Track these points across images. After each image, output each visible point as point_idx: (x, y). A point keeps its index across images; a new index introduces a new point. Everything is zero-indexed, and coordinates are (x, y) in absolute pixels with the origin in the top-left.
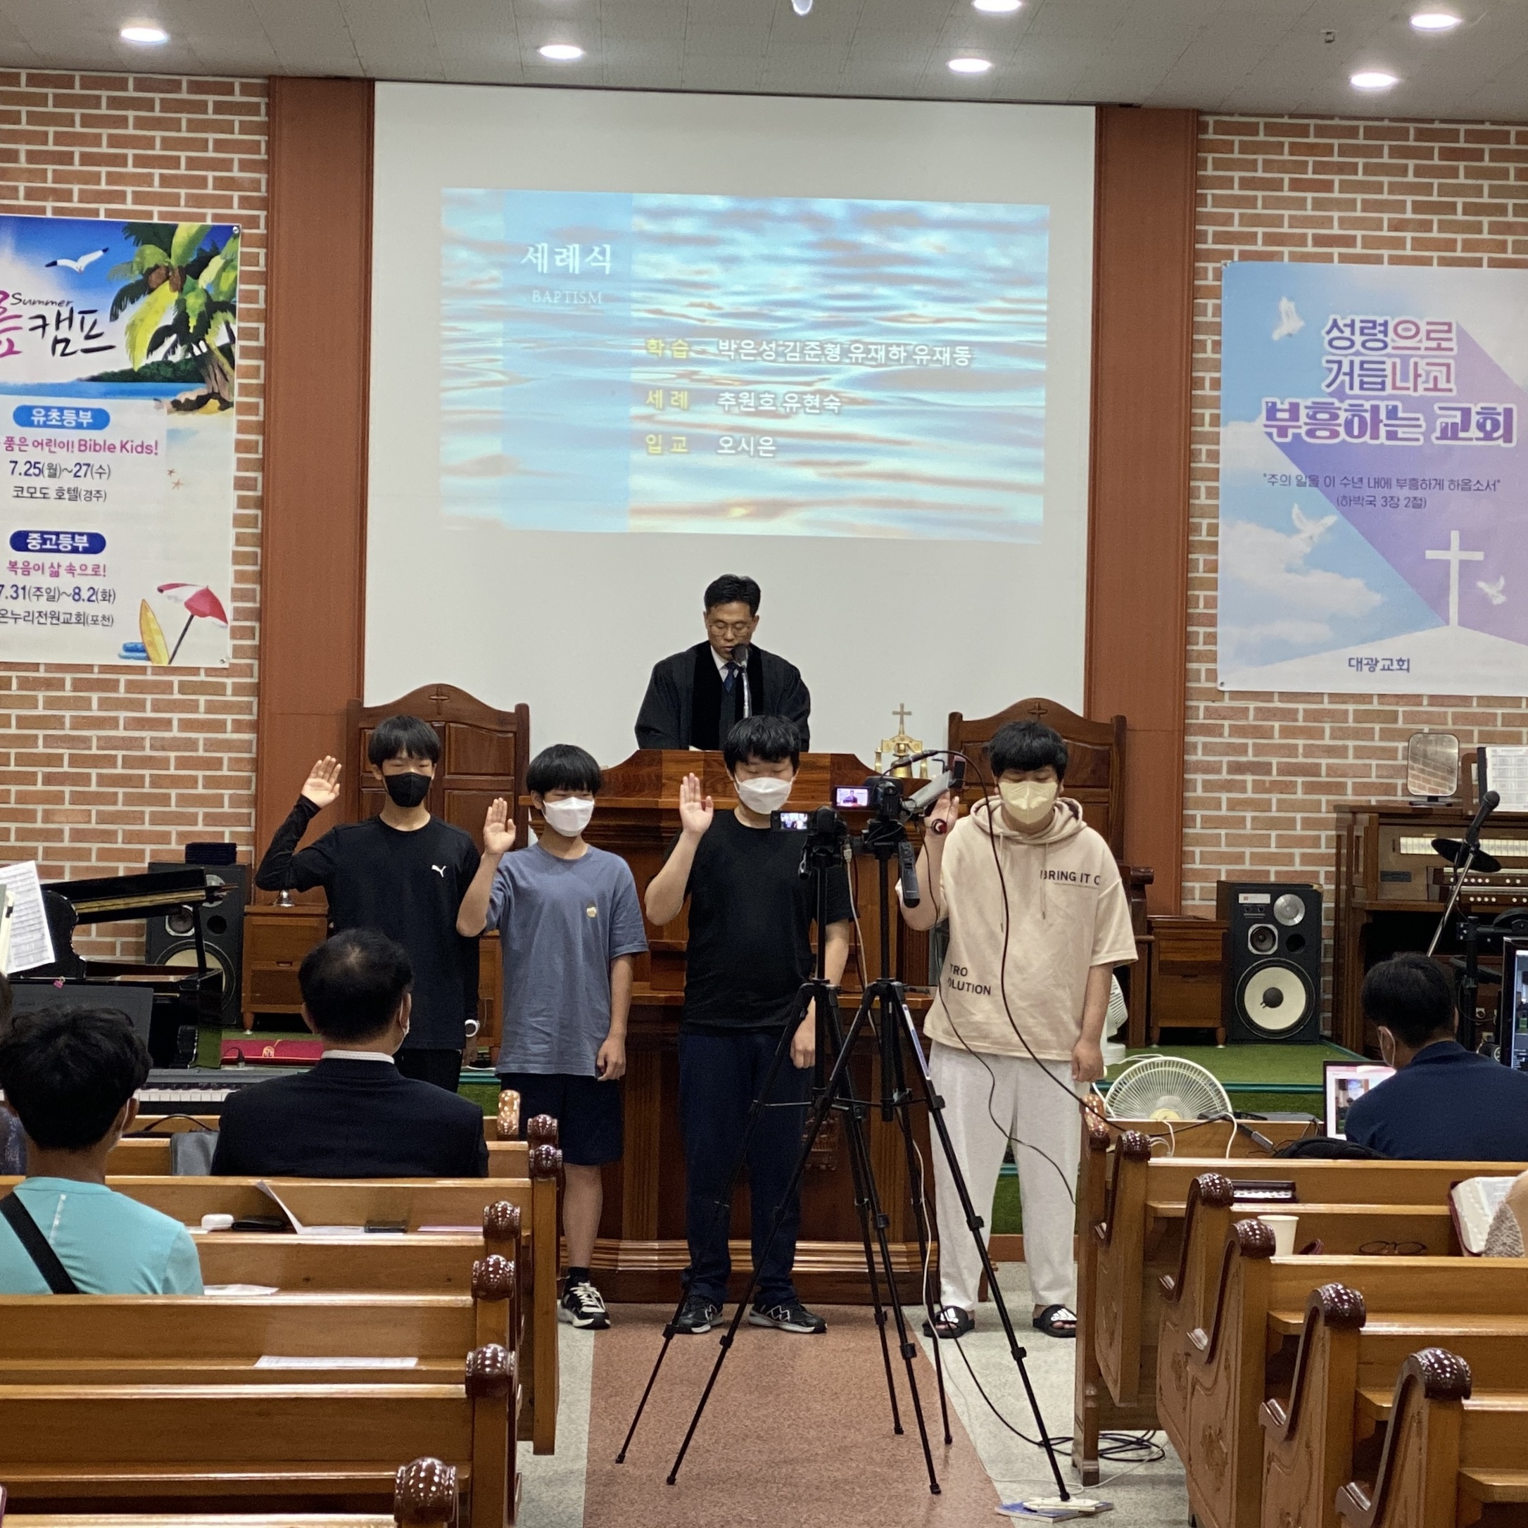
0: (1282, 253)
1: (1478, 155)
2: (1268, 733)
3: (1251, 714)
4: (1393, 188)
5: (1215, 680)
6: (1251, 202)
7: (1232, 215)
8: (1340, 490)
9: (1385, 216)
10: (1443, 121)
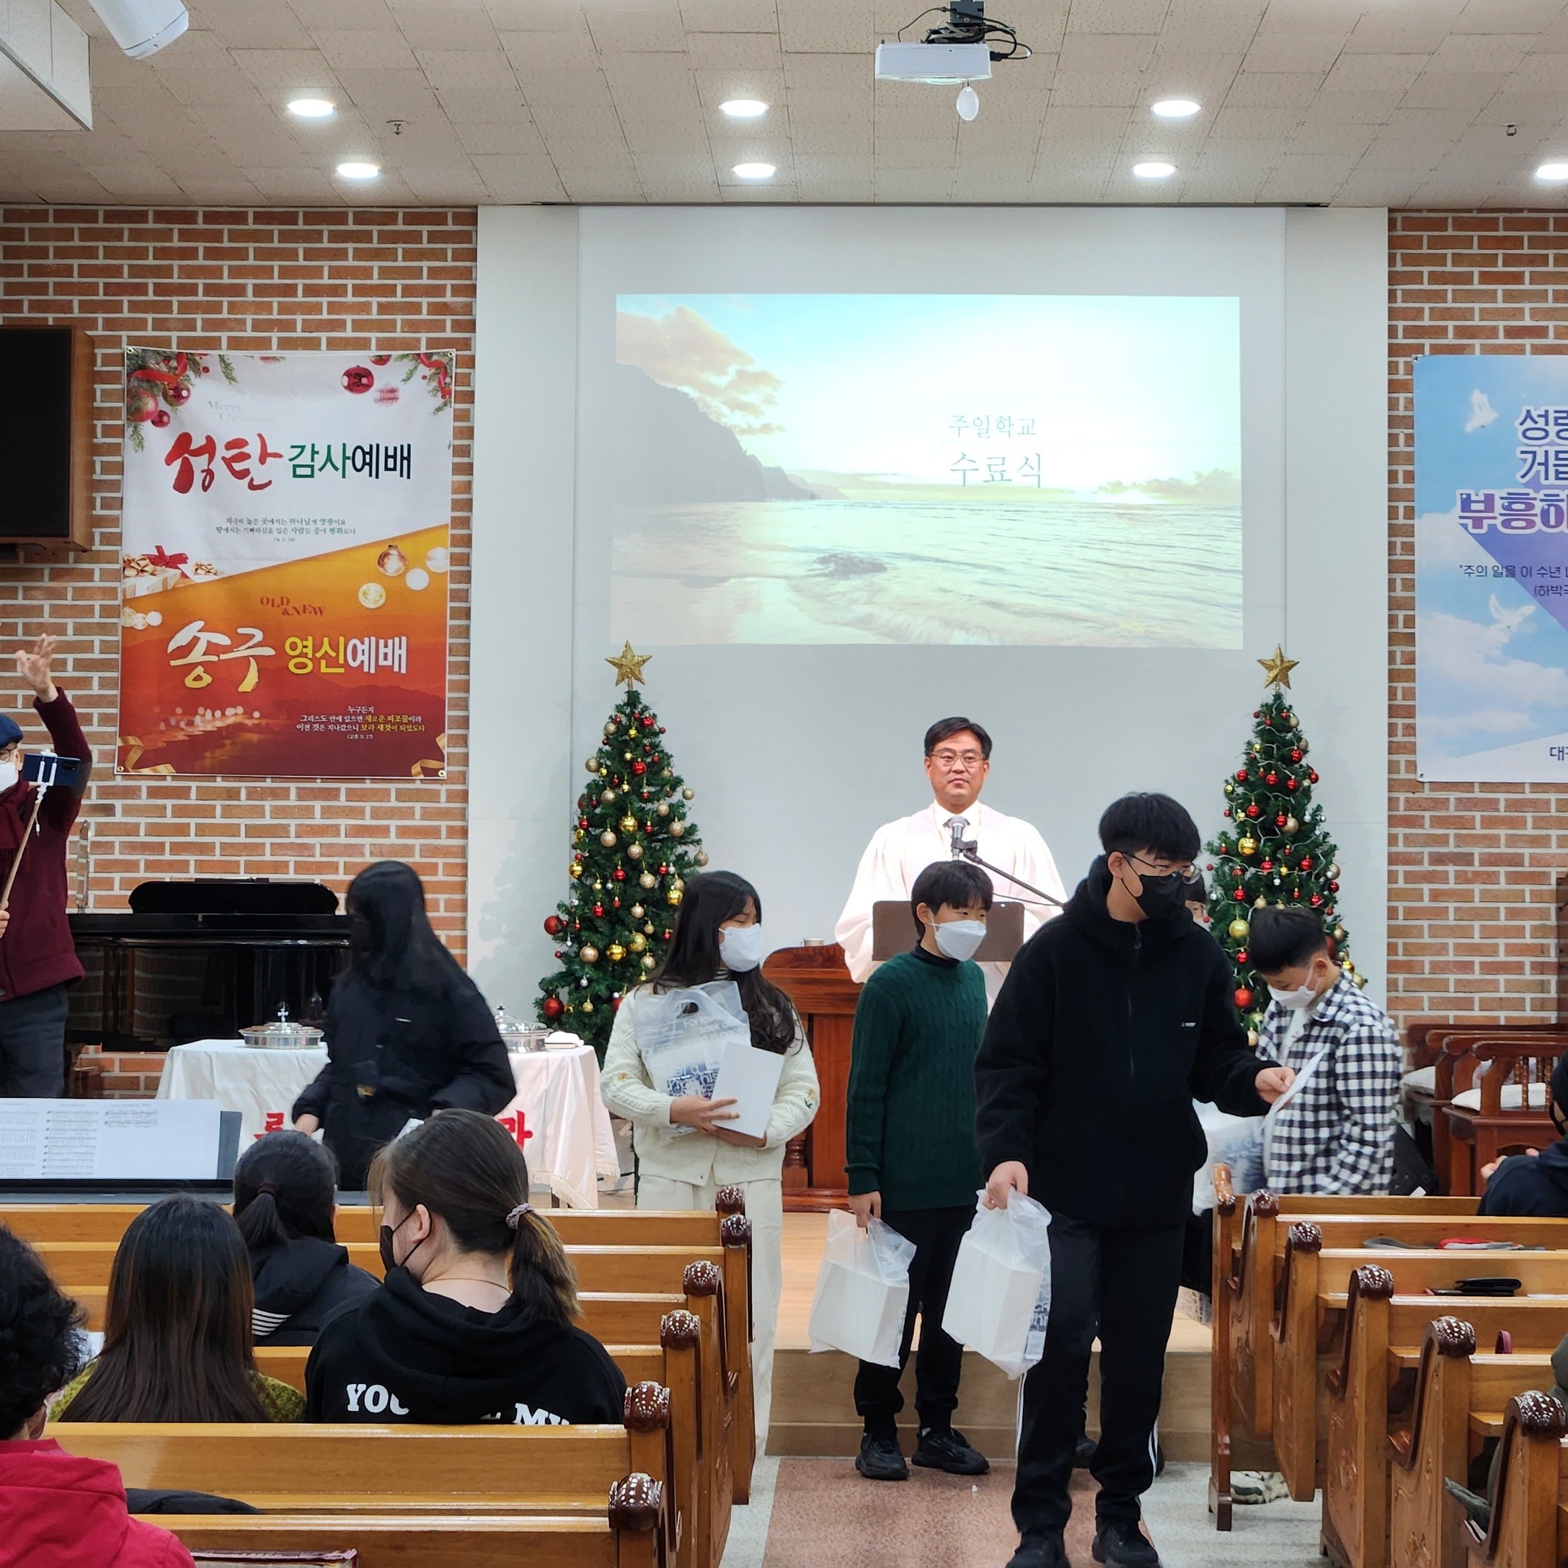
0: (1473, 346)
2: (1469, 824)
3: (1452, 805)
5: (1415, 771)
6: (1441, 296)
7: (1422, 310)
8: (1537, 580)
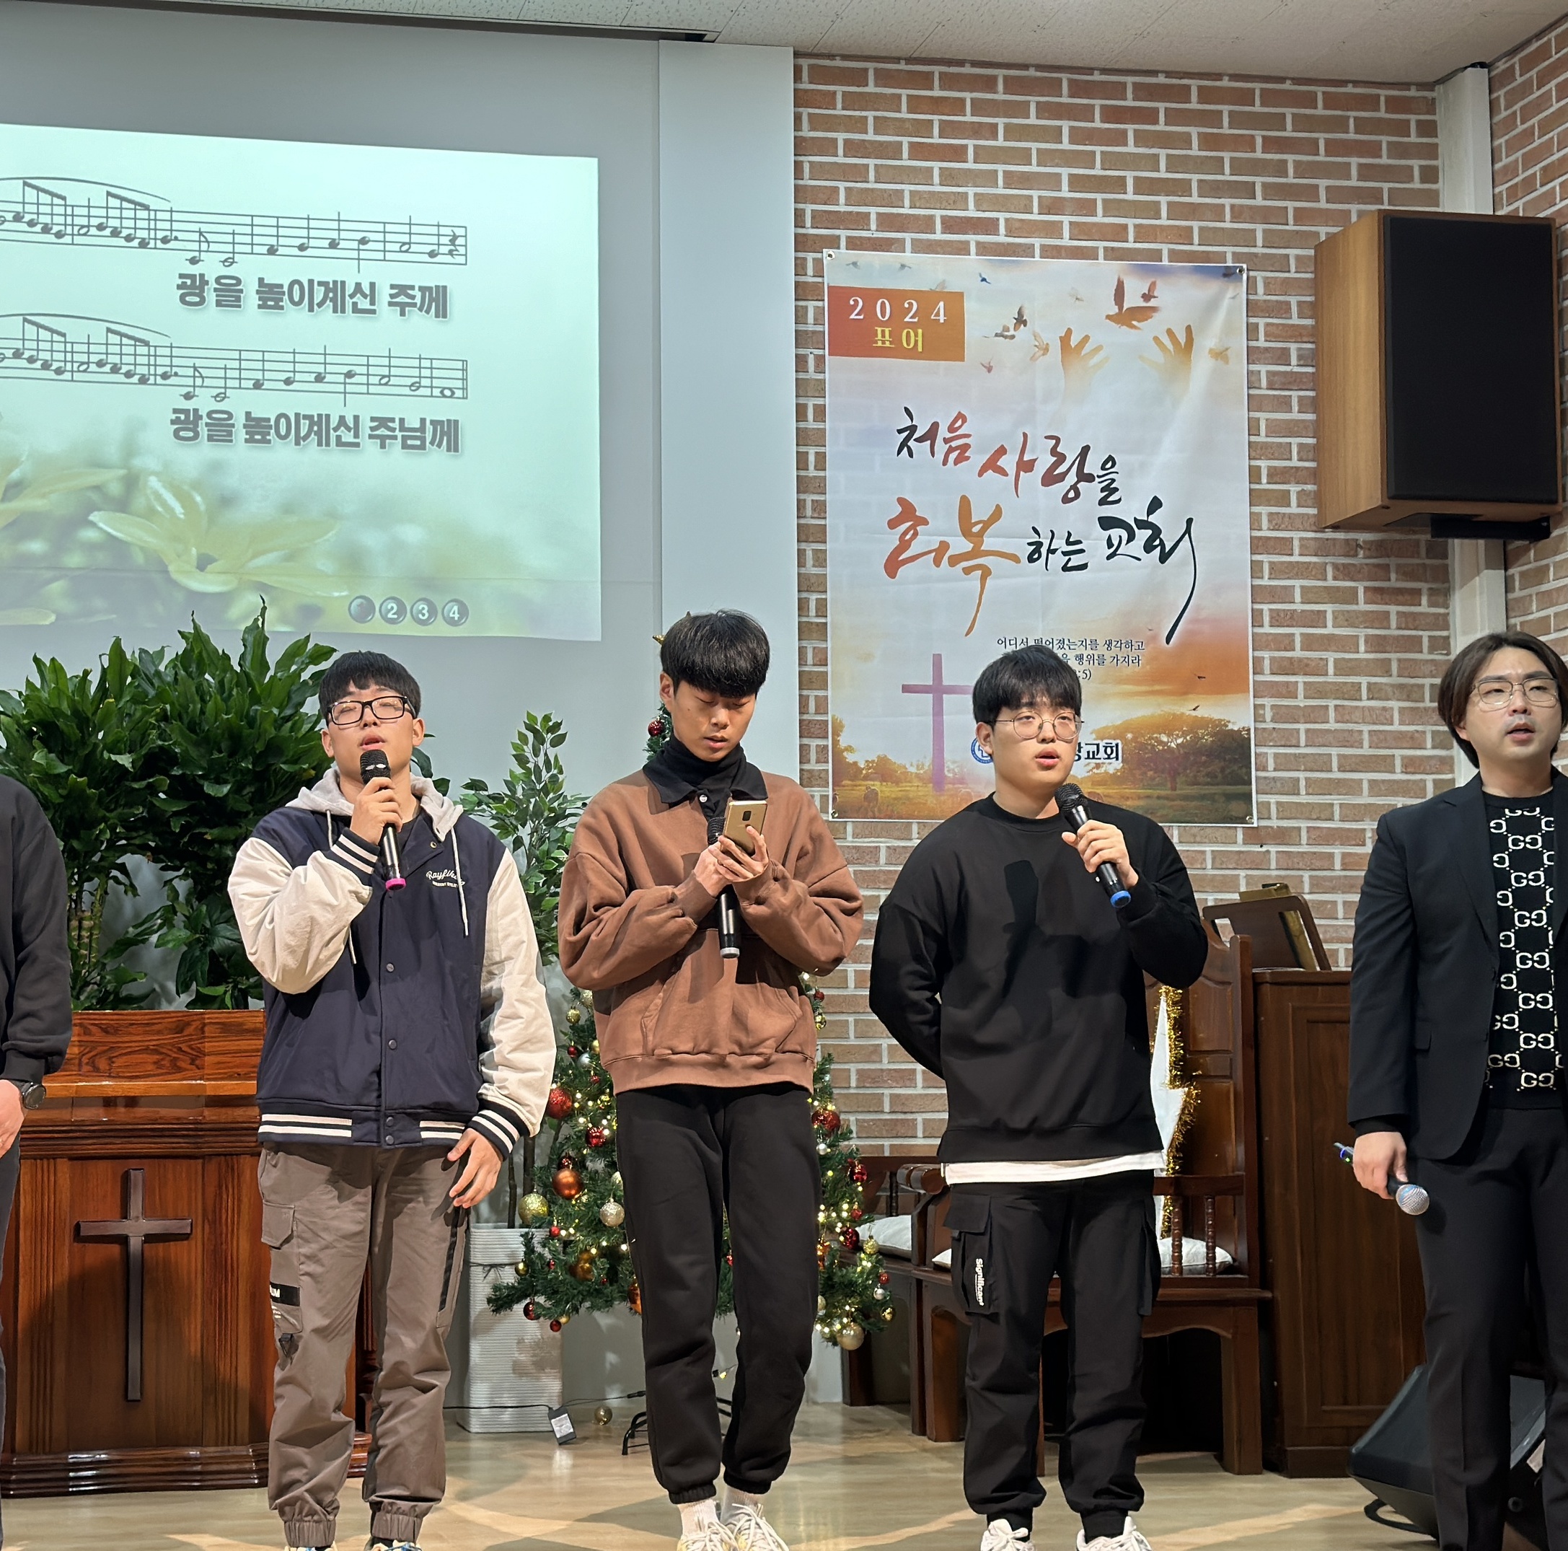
0: (902, 241)
1: (1151, 116)
4: (1044, 157)
7: (836, 190)
9: (1035, 194)
10: (1104, 71)
